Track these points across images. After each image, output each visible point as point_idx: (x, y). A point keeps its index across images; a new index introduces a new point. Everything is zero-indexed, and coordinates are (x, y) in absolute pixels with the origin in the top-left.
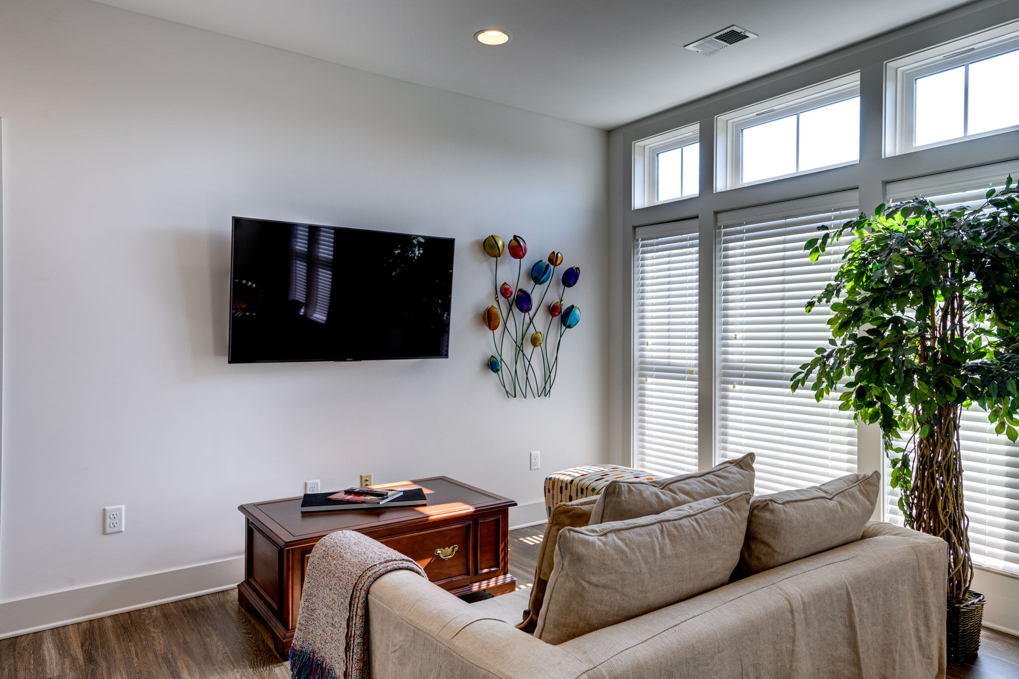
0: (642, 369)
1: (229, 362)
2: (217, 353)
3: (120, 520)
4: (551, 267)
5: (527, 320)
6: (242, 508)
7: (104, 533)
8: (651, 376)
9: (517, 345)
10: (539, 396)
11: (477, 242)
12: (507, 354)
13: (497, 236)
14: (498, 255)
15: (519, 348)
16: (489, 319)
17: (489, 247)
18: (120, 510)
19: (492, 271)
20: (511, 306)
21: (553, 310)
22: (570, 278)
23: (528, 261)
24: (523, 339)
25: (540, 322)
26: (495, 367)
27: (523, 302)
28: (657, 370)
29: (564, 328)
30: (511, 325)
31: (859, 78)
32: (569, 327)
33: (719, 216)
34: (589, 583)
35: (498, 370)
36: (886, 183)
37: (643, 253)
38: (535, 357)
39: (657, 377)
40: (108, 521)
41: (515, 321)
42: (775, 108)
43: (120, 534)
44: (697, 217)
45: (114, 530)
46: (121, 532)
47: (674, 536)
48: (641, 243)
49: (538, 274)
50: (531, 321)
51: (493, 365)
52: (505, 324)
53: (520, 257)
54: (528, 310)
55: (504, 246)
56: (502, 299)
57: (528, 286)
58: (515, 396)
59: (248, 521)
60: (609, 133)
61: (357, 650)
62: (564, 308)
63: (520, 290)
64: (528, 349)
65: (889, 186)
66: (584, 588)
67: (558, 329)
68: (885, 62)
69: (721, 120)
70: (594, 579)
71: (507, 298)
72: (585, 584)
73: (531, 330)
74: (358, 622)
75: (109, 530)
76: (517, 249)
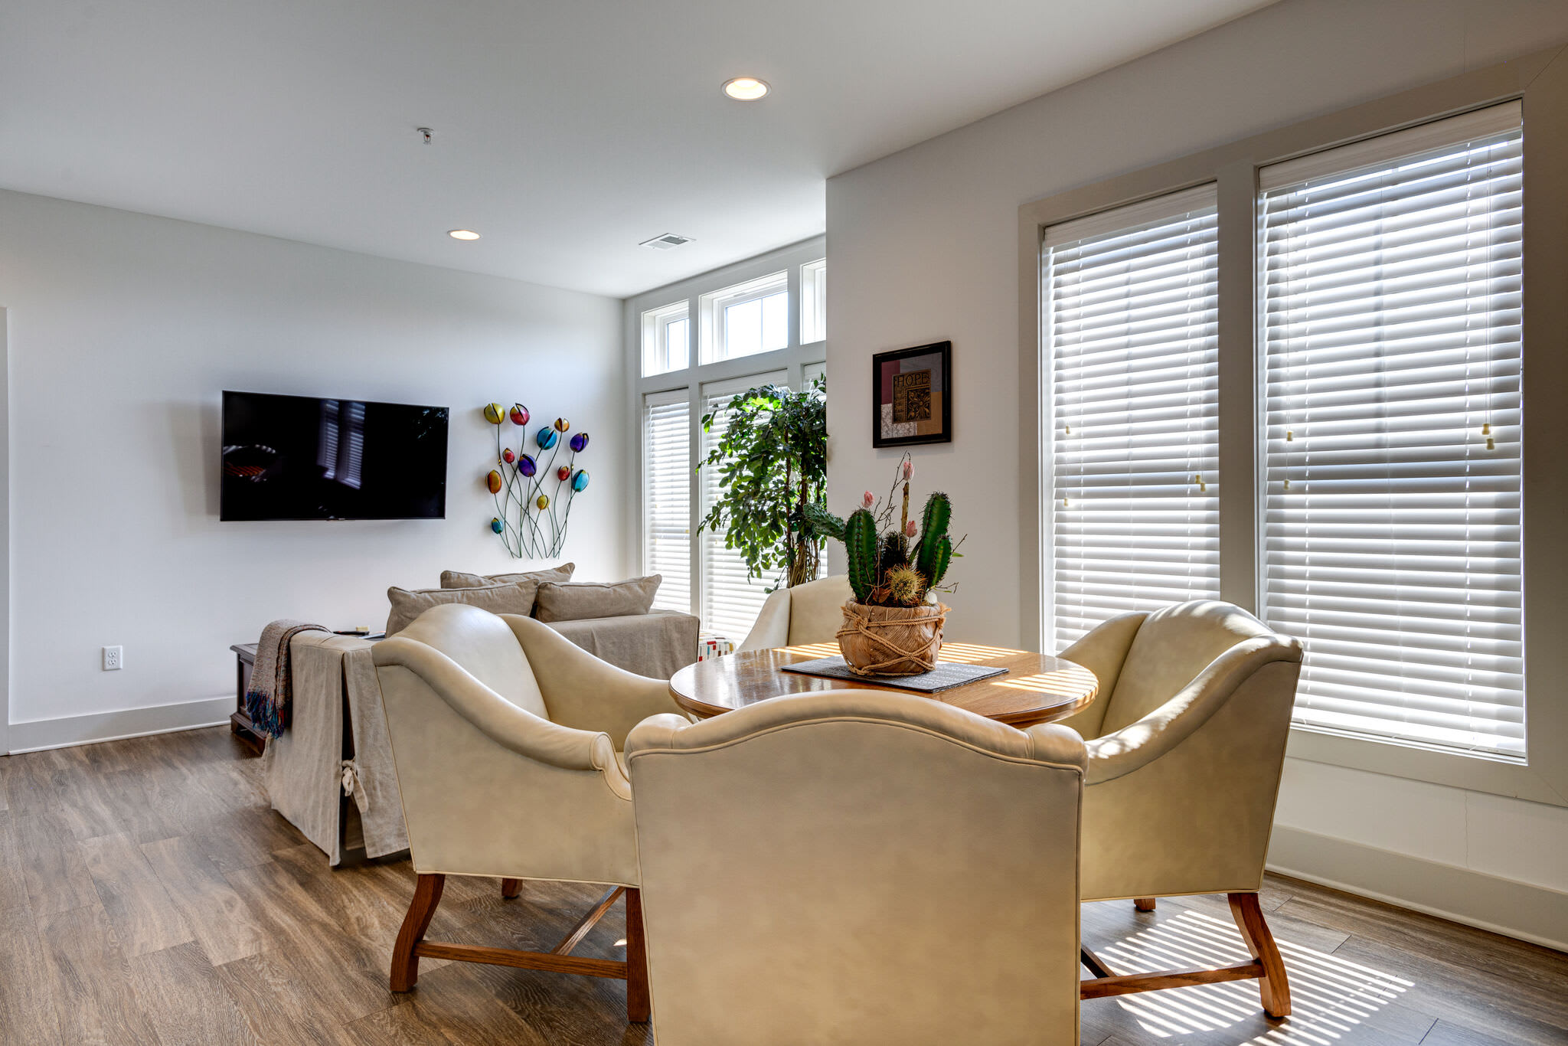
0: (653, 531)
1: (222, 520)
2: (210, 512)
3: (118, 658)
4: (558, 433)
5: (533, 485)
6: (233, 648)
7: (104, 669)
8: (660, 538)
9: (522, 508)
10: (547, 557)
11: (478, 410)
12: (512, 516)
13: (498, 405)
14: (499, 423)
15: (526, 511)
16: (491, 483)
17: (489, 414)
18: (118, 650)
19: (495, 438)
20: (515, 472)
21: (562, 474)
22: (578, 443)
23: (532, 428)
24: (528, 503)
25: (548, 486)
26: (498, 528)
27: (526, 466)
28: (665, 532)
29: (573, 491)
30: (515, 488)
31: (786, 276)
32: (578, 490)
33: (704, 387)
34: (405, 616)
35: (500, 532)
36: (804, 365)
37: (653, 419)
38: (542, 519)
39: (665, 538)
40: (107, 659)
41: (522, 486)
42: (745, 292)
43: (118, 671)
44: (688, 388)
45: (114, 667)
46: (119, 669)
47: (471, 597)
48: (652, 409)
49: (543, 440)
50: (538, 486)
51: (495, 527)
52: (510, 488)
53: (524, 424)
54: (532, 474)
55: (504, 413)
56: (505, 465)
57: (532, 452)
58: (521, 556)
59: (239, 656)
60: (624, 302)
61: (282, 675)
62: (574, 473)
63: (524, 455)
64: (534, 512)
65: (807, 368)
66: (402, 620)
67: (568, 493)
68: (801, 265)
69: (704, 299)
70: (408, 615)
71: (510, 463)
72: (402, 617)
73: (538, 493)
74: (283, 658)
75: (108, 667)
76: (518, 417)
